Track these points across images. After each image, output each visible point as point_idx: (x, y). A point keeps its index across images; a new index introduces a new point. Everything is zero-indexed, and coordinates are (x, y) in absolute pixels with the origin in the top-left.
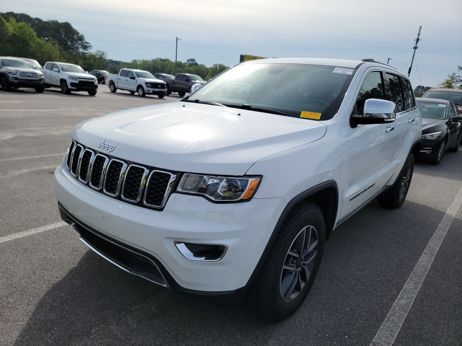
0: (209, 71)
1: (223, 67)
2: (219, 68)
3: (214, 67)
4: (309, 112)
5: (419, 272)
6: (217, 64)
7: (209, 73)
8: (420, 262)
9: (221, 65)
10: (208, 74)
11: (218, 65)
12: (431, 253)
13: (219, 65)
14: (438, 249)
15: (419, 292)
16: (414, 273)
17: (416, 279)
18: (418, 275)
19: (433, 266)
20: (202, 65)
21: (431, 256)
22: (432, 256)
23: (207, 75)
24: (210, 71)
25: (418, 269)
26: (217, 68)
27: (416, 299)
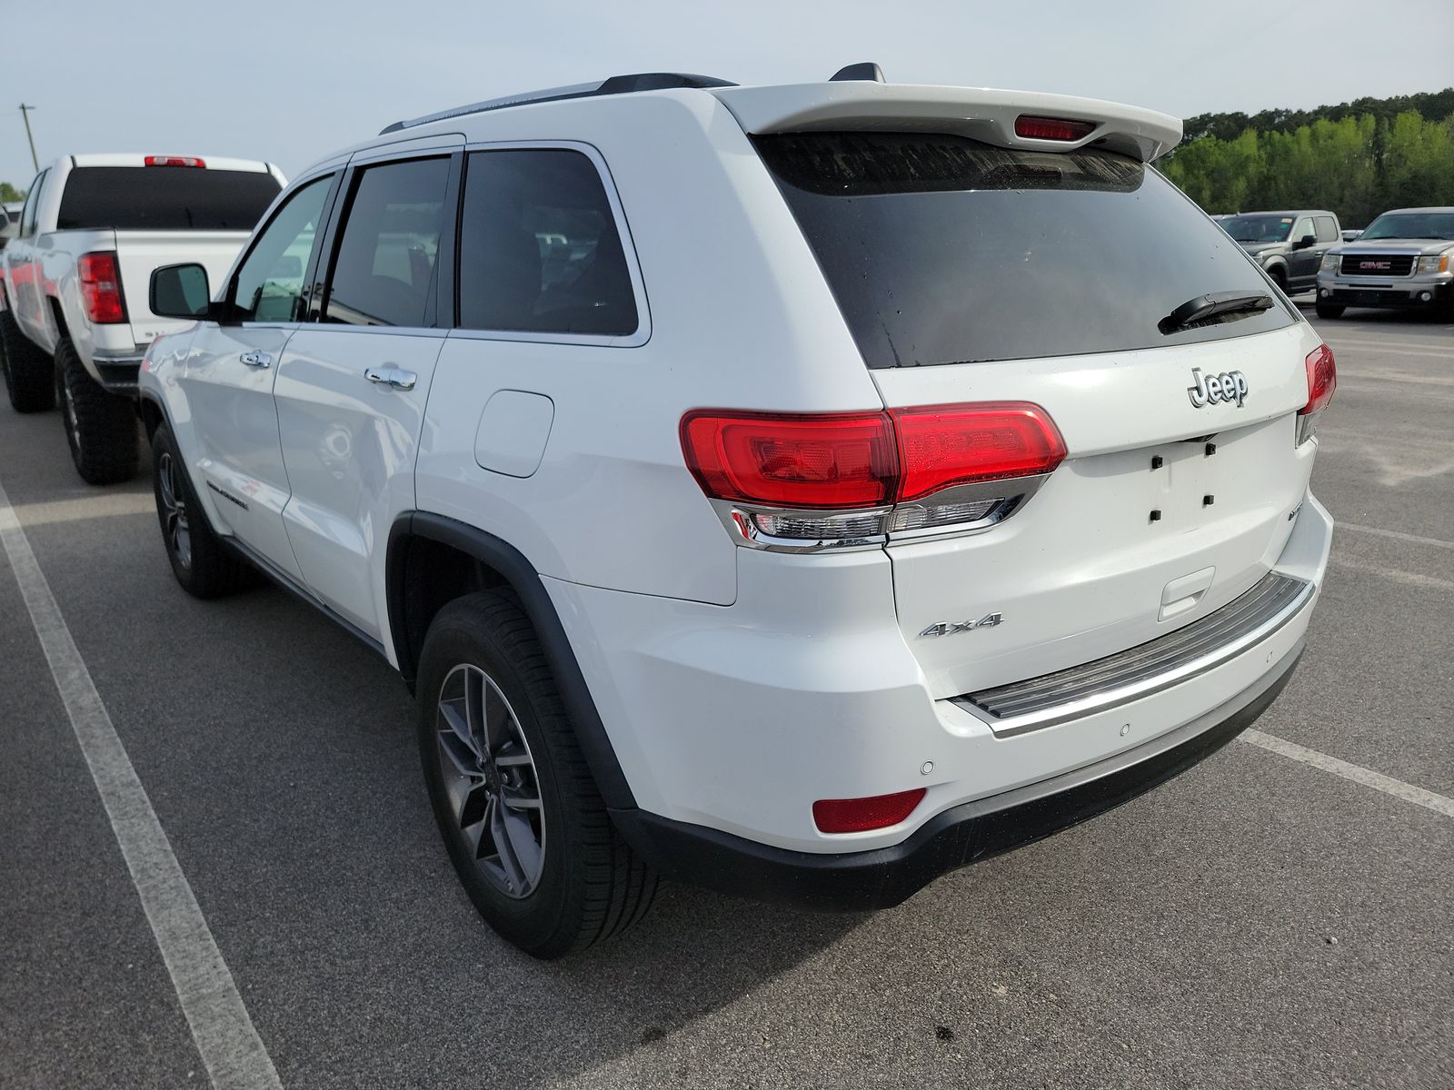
5: (98, 732)
8: (120, 754)
12: (119, 797)
14: (115, 828)
15: (61, 701)
16: (105, 723)
17: (90, 715)
18: (93, 725)
19: (81, 765)
21: (110, 789)
22: (109, 791)
25: (108, 736)
27: (56, 689)
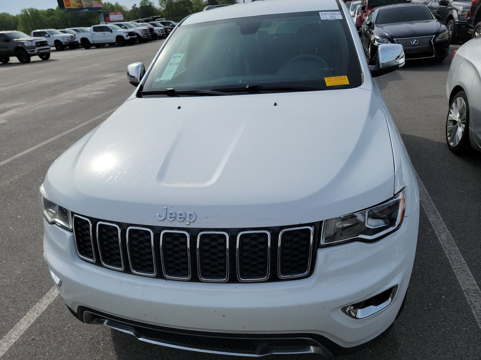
0: (18, 20)
1: (36, 11)
2: (30, 13)
3: (23, 13)
4: (333, 77)
6: (25, 9)
7: (19, 22)
9: (32, 9)
10: (18, 24)
11: (27, 10)
13: (29, 10)
20: (5, 13)
23: (17, 26)
24: (20, 19)
26: (28, 14)
